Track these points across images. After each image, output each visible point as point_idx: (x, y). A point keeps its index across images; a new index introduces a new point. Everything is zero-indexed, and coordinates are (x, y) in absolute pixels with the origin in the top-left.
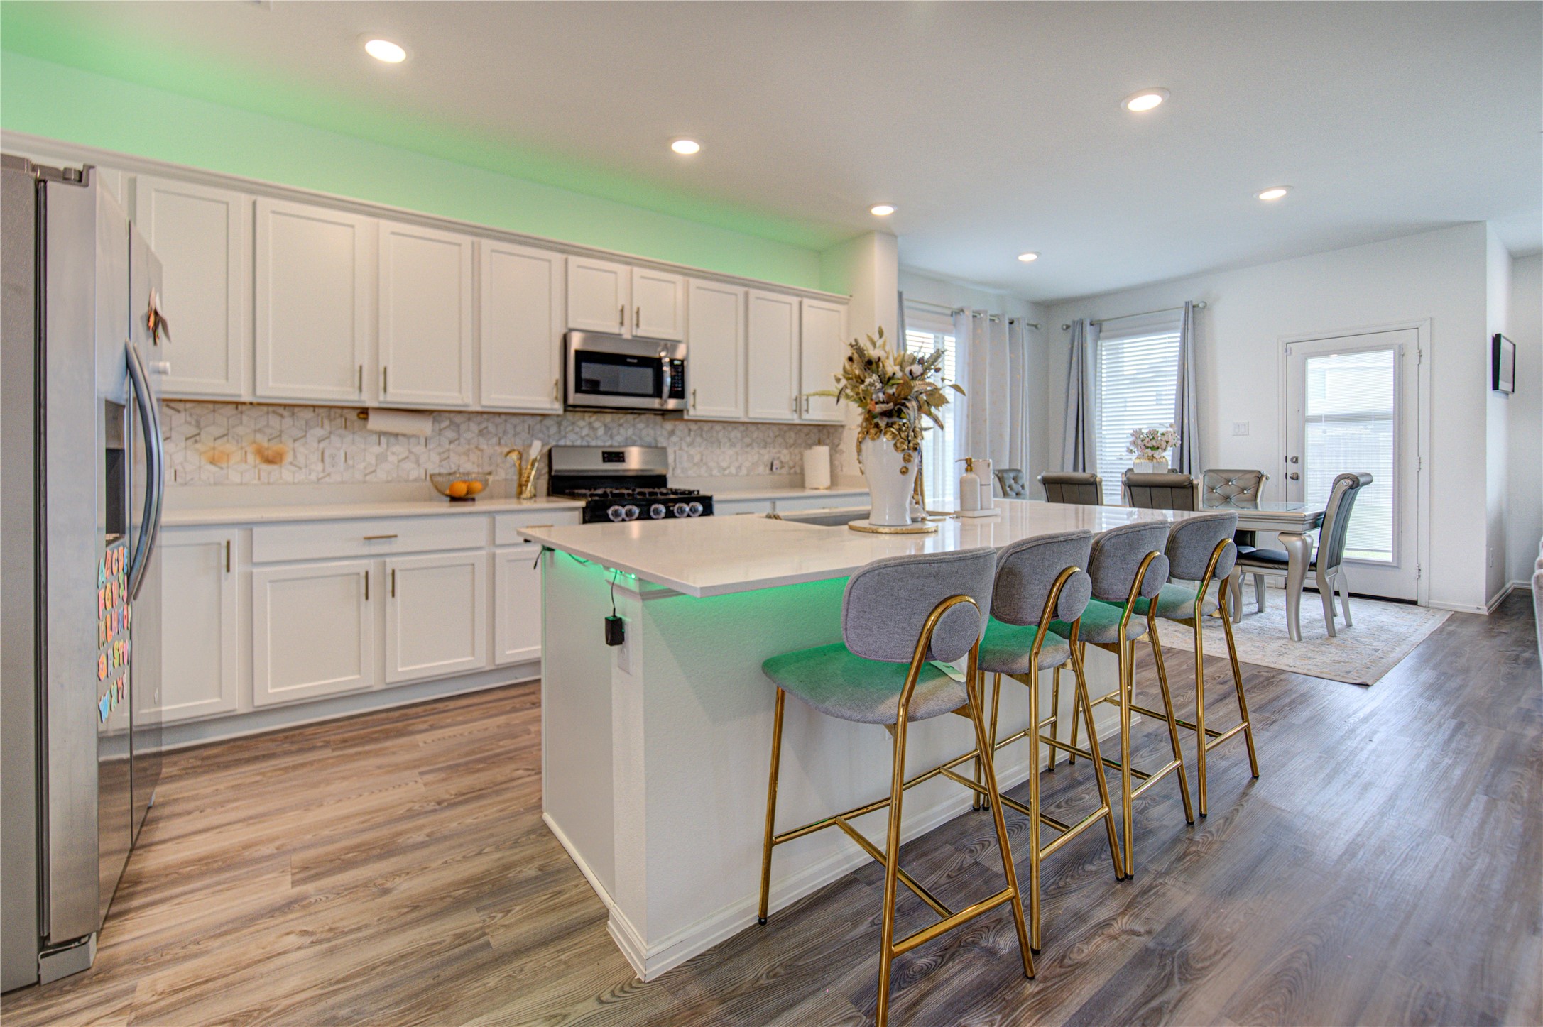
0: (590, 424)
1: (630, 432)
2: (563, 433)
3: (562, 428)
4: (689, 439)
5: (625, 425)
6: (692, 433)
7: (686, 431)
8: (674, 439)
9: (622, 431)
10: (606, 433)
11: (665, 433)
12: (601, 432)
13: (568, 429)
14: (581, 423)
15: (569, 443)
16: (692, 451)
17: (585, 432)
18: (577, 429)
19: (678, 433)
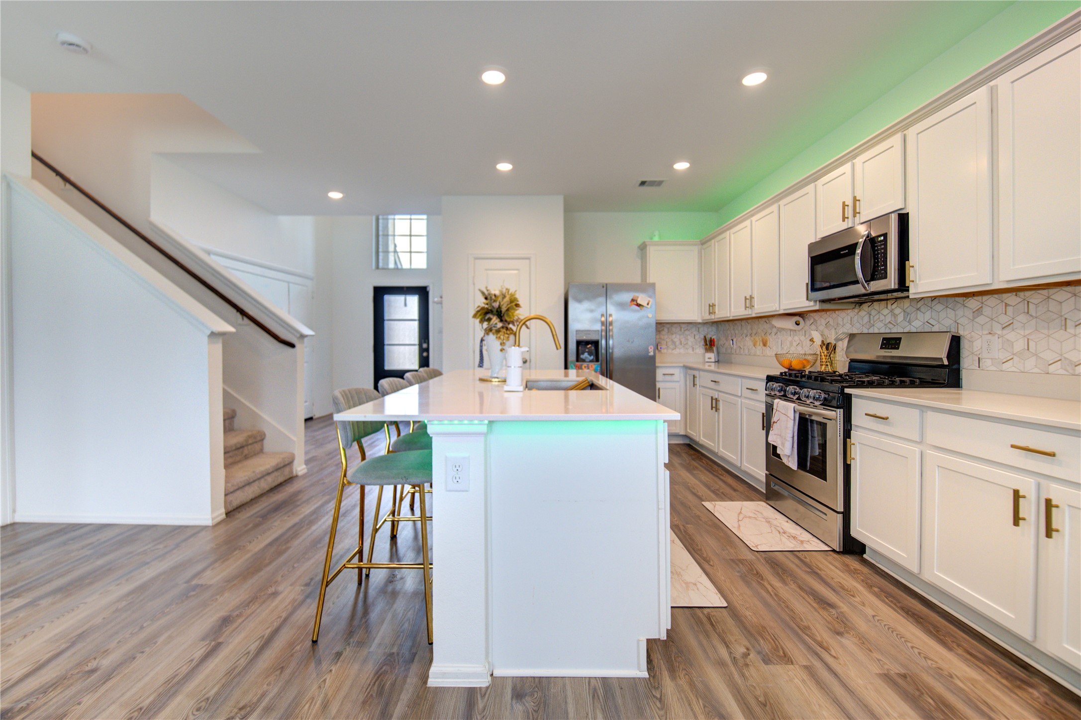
0: (892, 311)
1: (928, 315)
2: (872, 322)
3: (871, 317)
4: (1004, 319)
5: (923, 309)
6: (1010, 309)
7: (1001, 307)
8: (981, 319)
9: (920, 315)
10: (905, 319)
11: (969, 314)
12: (900, 318)
13: (875, 319)
14: (885, 311)
15: (876, 331)
16: (1010, 335)
17: (889, 318)
18: (882, 317)
19: (987, 311)
